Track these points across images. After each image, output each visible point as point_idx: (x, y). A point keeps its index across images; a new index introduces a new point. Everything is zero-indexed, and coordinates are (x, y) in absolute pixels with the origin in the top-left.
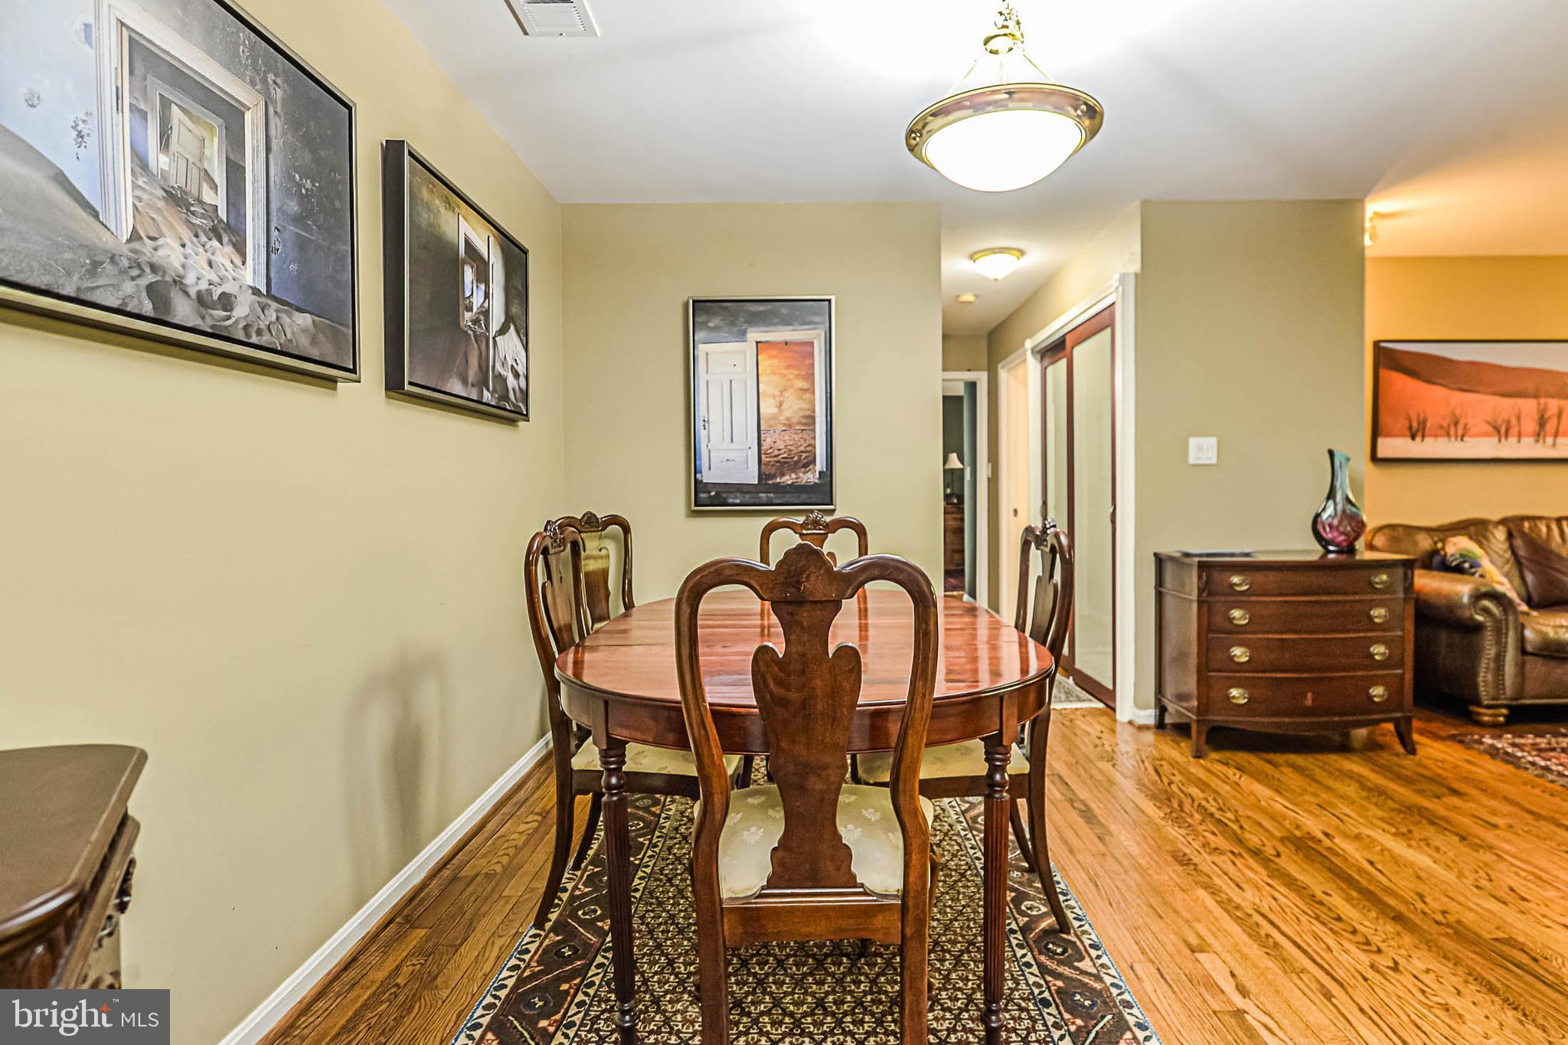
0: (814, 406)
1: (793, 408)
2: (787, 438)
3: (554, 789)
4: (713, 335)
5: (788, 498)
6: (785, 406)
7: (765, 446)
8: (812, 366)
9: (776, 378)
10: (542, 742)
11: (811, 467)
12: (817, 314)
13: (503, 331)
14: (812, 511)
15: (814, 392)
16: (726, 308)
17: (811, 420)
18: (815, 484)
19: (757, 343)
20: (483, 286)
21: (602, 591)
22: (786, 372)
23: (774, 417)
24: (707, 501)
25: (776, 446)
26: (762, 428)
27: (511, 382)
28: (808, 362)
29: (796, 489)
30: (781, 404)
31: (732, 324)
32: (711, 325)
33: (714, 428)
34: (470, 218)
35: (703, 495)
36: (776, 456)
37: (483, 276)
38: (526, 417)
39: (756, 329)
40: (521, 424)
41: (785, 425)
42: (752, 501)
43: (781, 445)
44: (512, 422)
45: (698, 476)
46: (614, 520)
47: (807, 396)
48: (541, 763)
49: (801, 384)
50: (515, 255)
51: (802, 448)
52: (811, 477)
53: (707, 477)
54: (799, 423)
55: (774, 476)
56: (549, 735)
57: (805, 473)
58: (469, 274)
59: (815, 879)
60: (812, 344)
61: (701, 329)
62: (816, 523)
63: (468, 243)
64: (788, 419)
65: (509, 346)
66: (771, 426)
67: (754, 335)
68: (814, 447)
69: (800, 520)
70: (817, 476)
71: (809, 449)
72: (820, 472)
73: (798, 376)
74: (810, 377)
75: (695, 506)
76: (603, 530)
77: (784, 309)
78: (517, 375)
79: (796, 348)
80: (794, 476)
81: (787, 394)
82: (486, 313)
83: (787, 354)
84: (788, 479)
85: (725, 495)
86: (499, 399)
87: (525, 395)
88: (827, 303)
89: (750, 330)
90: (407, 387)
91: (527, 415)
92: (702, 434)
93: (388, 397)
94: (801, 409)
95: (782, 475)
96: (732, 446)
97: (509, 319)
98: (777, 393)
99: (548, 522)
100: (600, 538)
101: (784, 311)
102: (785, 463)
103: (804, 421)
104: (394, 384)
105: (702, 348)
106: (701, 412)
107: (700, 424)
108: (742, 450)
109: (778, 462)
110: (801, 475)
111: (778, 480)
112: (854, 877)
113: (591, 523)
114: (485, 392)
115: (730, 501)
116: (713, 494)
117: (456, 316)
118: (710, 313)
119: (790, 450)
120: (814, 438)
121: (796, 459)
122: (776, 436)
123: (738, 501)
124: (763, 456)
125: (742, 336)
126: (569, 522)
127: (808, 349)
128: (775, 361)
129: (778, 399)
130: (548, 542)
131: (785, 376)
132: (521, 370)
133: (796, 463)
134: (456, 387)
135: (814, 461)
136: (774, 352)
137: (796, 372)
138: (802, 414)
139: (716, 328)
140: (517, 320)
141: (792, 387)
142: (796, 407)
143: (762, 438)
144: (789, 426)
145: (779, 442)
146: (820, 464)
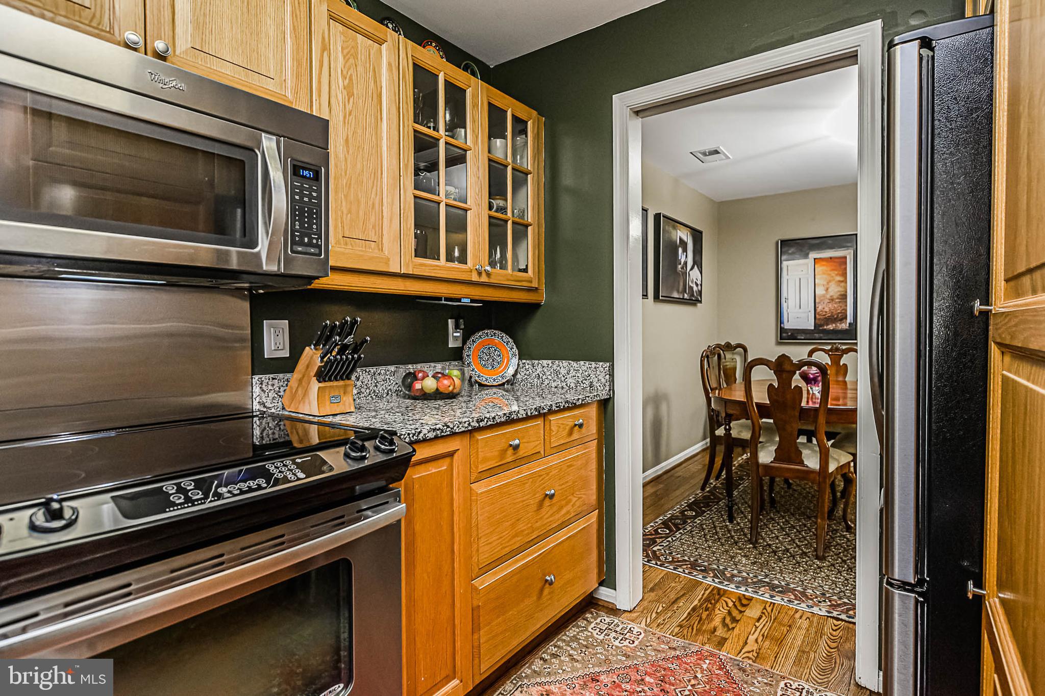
0: (846, 290)
1: (835, 290)
2: (830, 306)
3: (708, 459)
4: (790, 257)
5: (830, 336)
6: (830, 290)
7: (818, 310)
8: (846, 269)
9: (824, 276)
10: (704, 442)
11: (845, 320)
12: (850, 242)
13: (692, 268)
14: (835, 343)
15: (846, 282)
16: (798, 243)
17: (844, 297)
18: (847, 329)
19: (815, 259)
20: (685, 254)
21: (733, 378)
22: (829, 272)
23: (824, 296)
24: (787, 338)
25: (825, 310)
26: (817, 301)
27: (695, 288)
28: (843, 267)
29: (835, 332)
30: (827, 289)
31: (801, 251)
32: (790, 252)
33: (791, 302)
34: (681, 229)
35: (784, 335)
36: (824, 315)
37: (685, 250)
38: (701, 302)
39: (814, 252)
40: (699, 305)
41: (829, 300)
42: (811, 338)
43: (827, 309)
44: (695, 305)
45: (782, 325)
46: (739, 346)
47: (843, 284)
48: (703, 450)
49: (839, 278)
50: (697, 235)
51: (839, 311)
52: (844, 326)
53: (787, 326)
54: (838, 298)
55: (823, 325)
56: (708, 440)
57: (840, 324)
58: (680, 250)
59: (790, 461)
60: (846, 258)
61: (785, 255)
62: (837, 349)
63: (681, 239)
64: (831, 296)
65: (695, 274)
66: (821, 300)
67: (813, 255)
68: (846, 310)
69: (829, 347)
70: (848, 325)
71: (843, 311)
72: (849, 324)
73: (837, 275)
74: (844, 274)
75: (781, 339)
76: (734, 350)
77: (830, 241)
78: (697, 285)
79: (836, 260)
80: (834, 325)
81: (830, 284)
82: (686, 263)
83: (831, 263)
84: (831, 327)
85: (796, 335)
86: (690, 296)
87: (700, 292)
88: (855, 236)
89: (811, 253)
90: (660, 298)
91: (701, 301)
92: (784, 305)
93: (654, 301)
94: (839, 291)
95: (827, 325)
96: (801, 310)
97: (695, 263)
98: (825, 283)
99: (709, 346)
100: (733, 354)
101: (830, 242)
102: (829, 319)
103: (840, 297)
104: (656, 297)
105: (785, 263)
106: (784, 294)
107: (783, 300)
108: (805, 313)
109: (826, 318)
110: (838, 325)
111: (825, 327)
112: (803, 461)
113: (728, 347)
114: (685, 295)
115: (799, 337)
116: (790, 334)
117: (676, 267)
118: (790, 246)
119: (832, 312)
120: (846, 306)
121: (835, 316)
122: (825, 305)
123: (803, 338)
124: (817, 316)
125: (806, 256)
126: (718, 346)
127: (844, 260)
128: (824, 268)
129: (826, 286)
130: (709, 353)
131: (830, 275)
132: (699, 282)
133: (835, 319)
134: (675, 295)
135: (846, 318)
136: (824, 263)
137: (836, 273)
138: (839, 293)
139: (793, 253)
140: (698, 263)
141: (834, 280)
142: (836, 290)
143: (817, 306)
144: (832, 300)
145: (826, 308)
146: (850, 319)
